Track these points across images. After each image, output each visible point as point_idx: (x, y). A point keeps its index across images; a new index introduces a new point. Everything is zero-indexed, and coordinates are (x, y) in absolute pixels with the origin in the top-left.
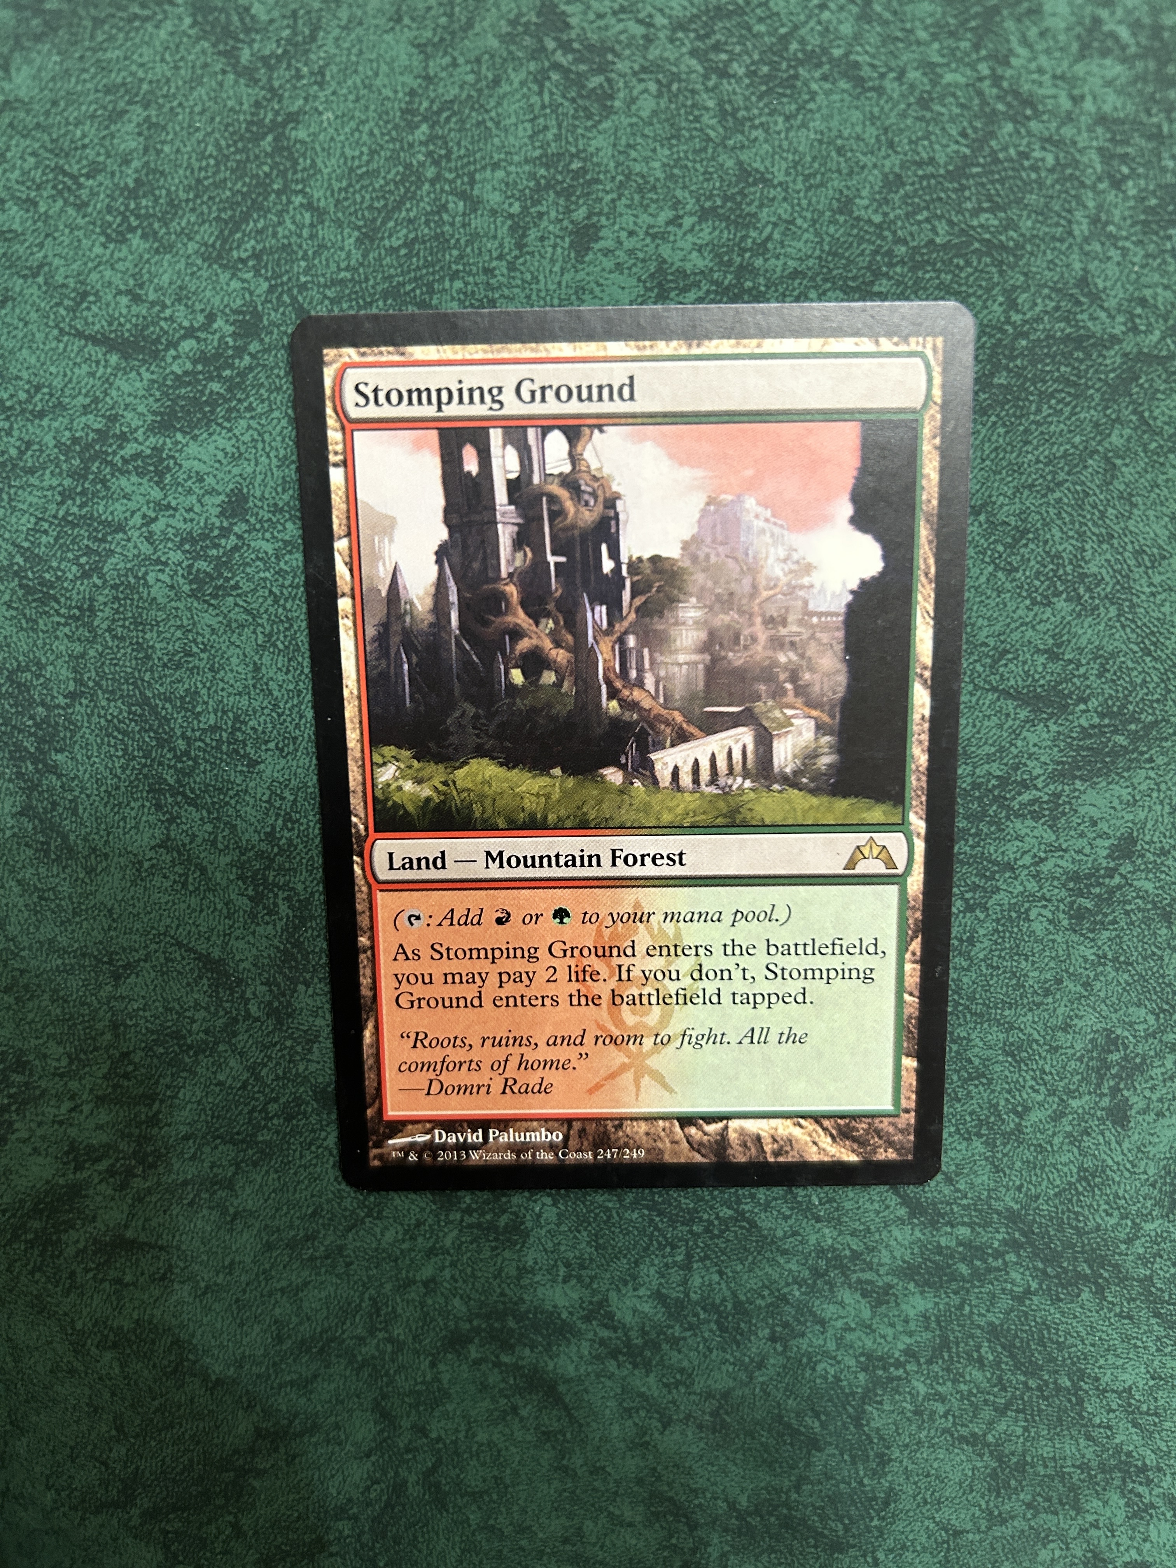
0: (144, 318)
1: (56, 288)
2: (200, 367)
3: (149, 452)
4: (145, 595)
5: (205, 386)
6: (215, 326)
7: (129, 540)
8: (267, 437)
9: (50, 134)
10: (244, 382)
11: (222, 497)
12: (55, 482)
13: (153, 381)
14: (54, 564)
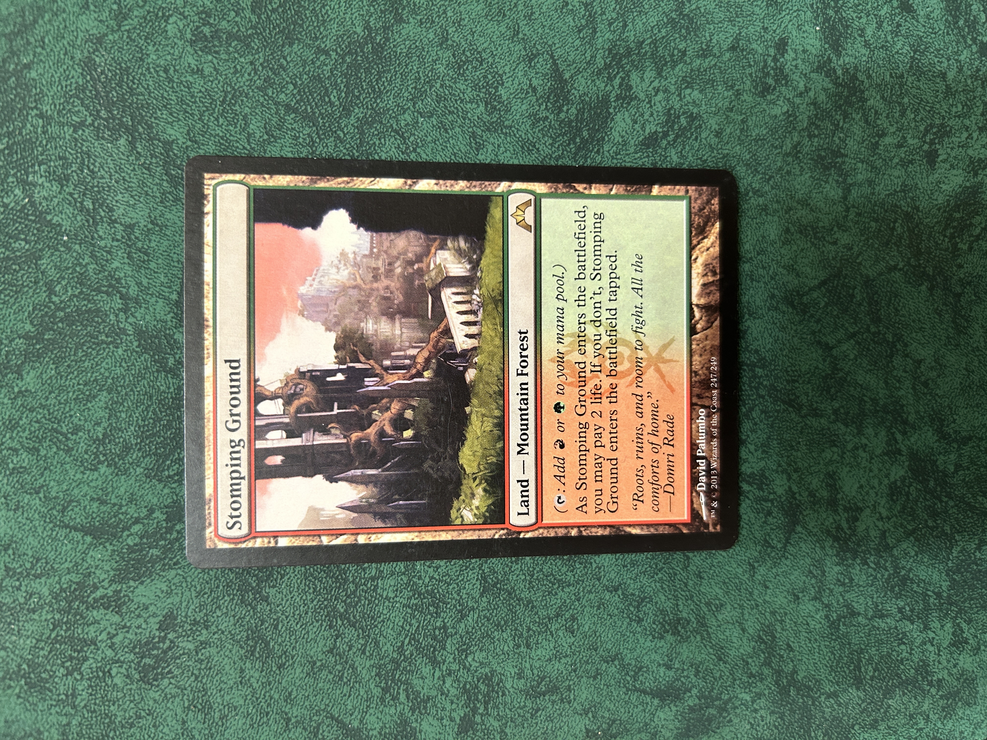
0: (109, 513)
1: (51, 499)
2: (145, 540)
3: (111, 594)
4: (110, 682)
5: (148, 552)
6: (154, 515)
7: (98, 649)
8: (189, 579)
9: (48, 410)
10: (172, 547)
11: (161, 618)
12: (49, 617)
13: (114, 551)
14: (48, 668)
